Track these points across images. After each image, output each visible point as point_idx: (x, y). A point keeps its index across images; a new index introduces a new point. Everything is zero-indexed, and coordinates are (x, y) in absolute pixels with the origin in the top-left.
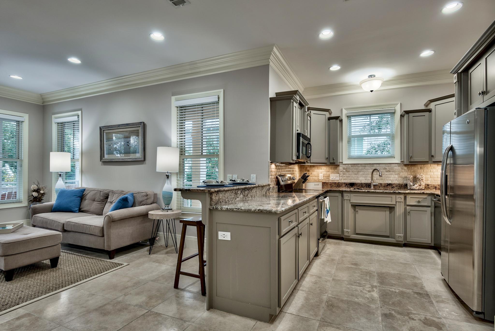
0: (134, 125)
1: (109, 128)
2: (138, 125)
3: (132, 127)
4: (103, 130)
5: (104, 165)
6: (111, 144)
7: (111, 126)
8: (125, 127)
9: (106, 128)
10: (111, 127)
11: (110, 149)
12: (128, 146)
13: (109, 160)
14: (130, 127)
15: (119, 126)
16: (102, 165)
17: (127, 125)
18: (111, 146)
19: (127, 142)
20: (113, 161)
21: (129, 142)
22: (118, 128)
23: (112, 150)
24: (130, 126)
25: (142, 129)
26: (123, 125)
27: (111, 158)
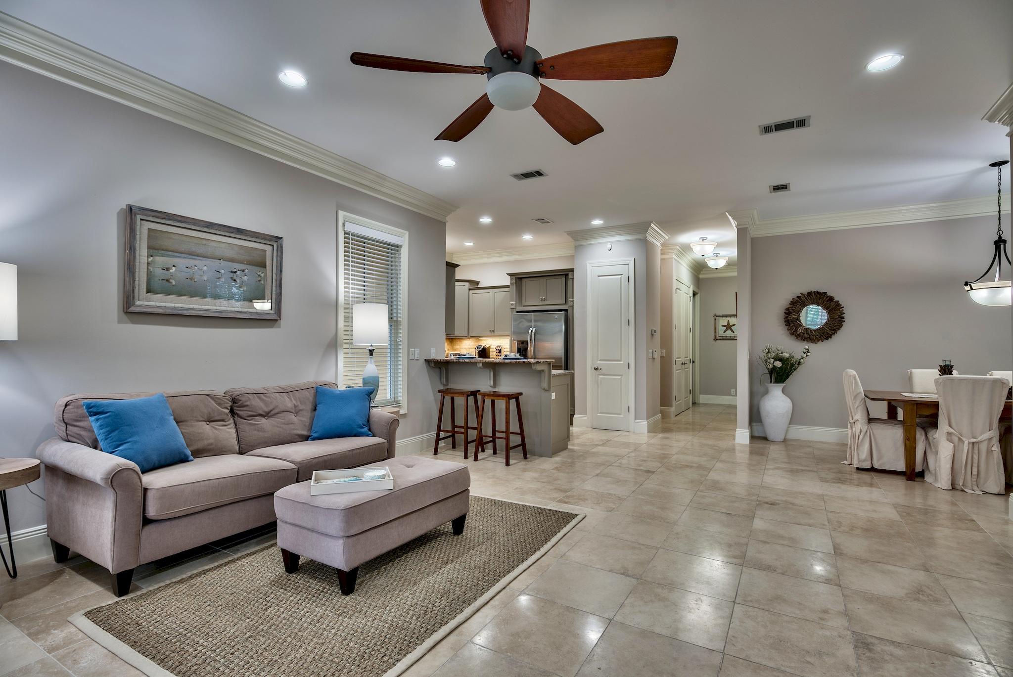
0: (258, 237)
1: (170, 219)
2: (270, 240)
3: (250, 239)
4: (139, 217)
5: (133, 322)
6: (171, 266)
7: (180, 219)
8: (227, 234)
9: (156, 217)
10: (180, 222)
11: (167, 280)
12: (235, 280)
13: (169, 311)
14: (247, 238)
15: (210, 225)
17: (239, 231)
18: (171, 271)
19: (232, 272)
20: (185, 313)
21: (235, 272)
22: (206, 230)
24: (247, 236)
25: (277, 253)
26: (226, 229)
27: (173, 305)
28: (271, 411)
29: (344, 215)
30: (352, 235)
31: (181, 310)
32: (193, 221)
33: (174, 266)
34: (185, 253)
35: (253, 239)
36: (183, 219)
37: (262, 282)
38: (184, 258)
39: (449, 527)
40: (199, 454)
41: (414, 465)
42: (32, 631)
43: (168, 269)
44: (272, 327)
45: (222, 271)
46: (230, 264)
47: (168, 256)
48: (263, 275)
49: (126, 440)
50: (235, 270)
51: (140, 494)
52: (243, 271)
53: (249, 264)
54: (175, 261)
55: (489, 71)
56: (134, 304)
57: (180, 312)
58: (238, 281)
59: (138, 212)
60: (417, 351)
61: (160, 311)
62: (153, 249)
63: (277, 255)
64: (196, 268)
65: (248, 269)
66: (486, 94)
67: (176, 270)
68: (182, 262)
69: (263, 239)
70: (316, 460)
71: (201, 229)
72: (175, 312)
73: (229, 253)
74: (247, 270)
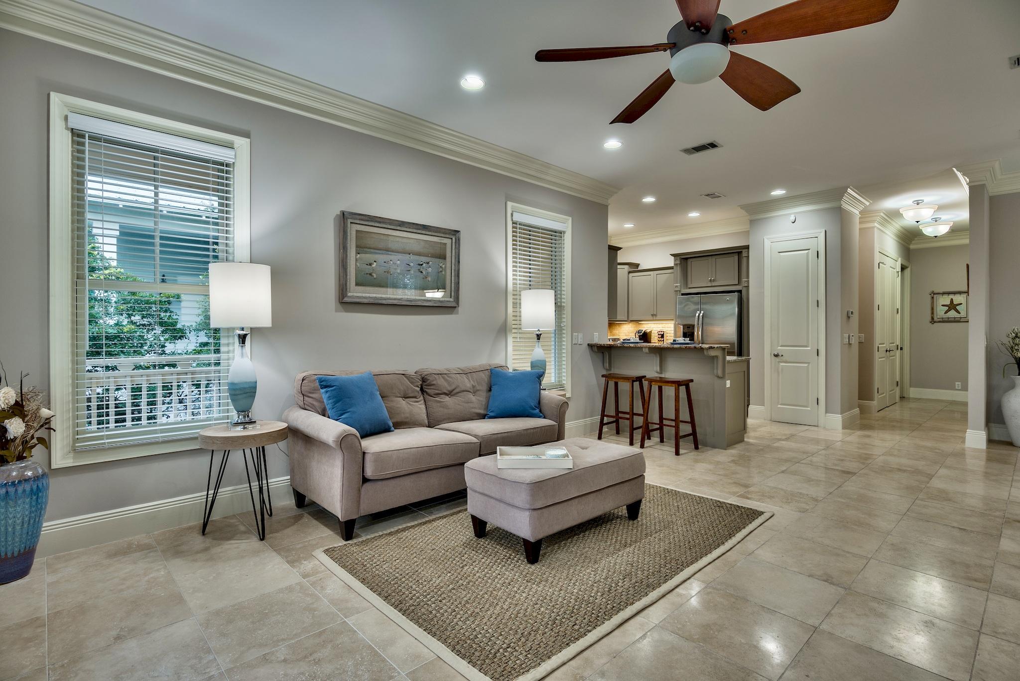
0: (440, 232)
1: (372, 221)
2: (449, 234)
3: (433, 234)
4: (349, 221)
5: (347, 311)
6: (372, 262)
7: (379, 220)
8: (415, 231)
9: (362, 220)
10: (380, 222)
11: (370, 274)
12: (421, 272)
13: (372, 301)
14: (430, 233)
16: (336, 311)
17: (425, 227)
18: (373, 266)
19: (419, 265)
20: (384, 302)
21: (422, 265)
22: (399, 228)
23: (375, 277)
24: (431, 231)
25: (456, 245)
26: (414, 226)
27: (375, 295)
28: (453, 390)
29: (512, 206)
30: (519, 225)
31: (381, 300)
32: (388, 221)
33: (375, 262)
34: (384, 250)
35: (436, 234)
36: (382, 220)
37: (443, 273)
38: (382, 254)
39: (624, 511)
40: (400, 426)
41: (588, 447)
42: (289, 559)
43: (370, 265)
44: (452, 314)
45: (412, 264)
46: (417, 257)
47: (371, 253)
48: (444, 266)
49: (347, 410)
50: (422, 263)
51: (360, 456)
52: (428, 263)
53: (433, 257)
54: (376, 257)
55: (673, 46)
56: (346, 296)
57: (380, 302)
58: (424, 273)
59: (350, 217)
60: (581, 335)
61: (366, 301)
62: (360, 249)
63: (455, 247)
64: (391, 262)
65: (432, 261)
66: (669, 70)
67: (376, 265)
68: (381, 258)
69: (443, 233)
70: (496, 436)
71: (395, 228)
72: (376, 301)
73: (417, 248)
74: (431, 263)
